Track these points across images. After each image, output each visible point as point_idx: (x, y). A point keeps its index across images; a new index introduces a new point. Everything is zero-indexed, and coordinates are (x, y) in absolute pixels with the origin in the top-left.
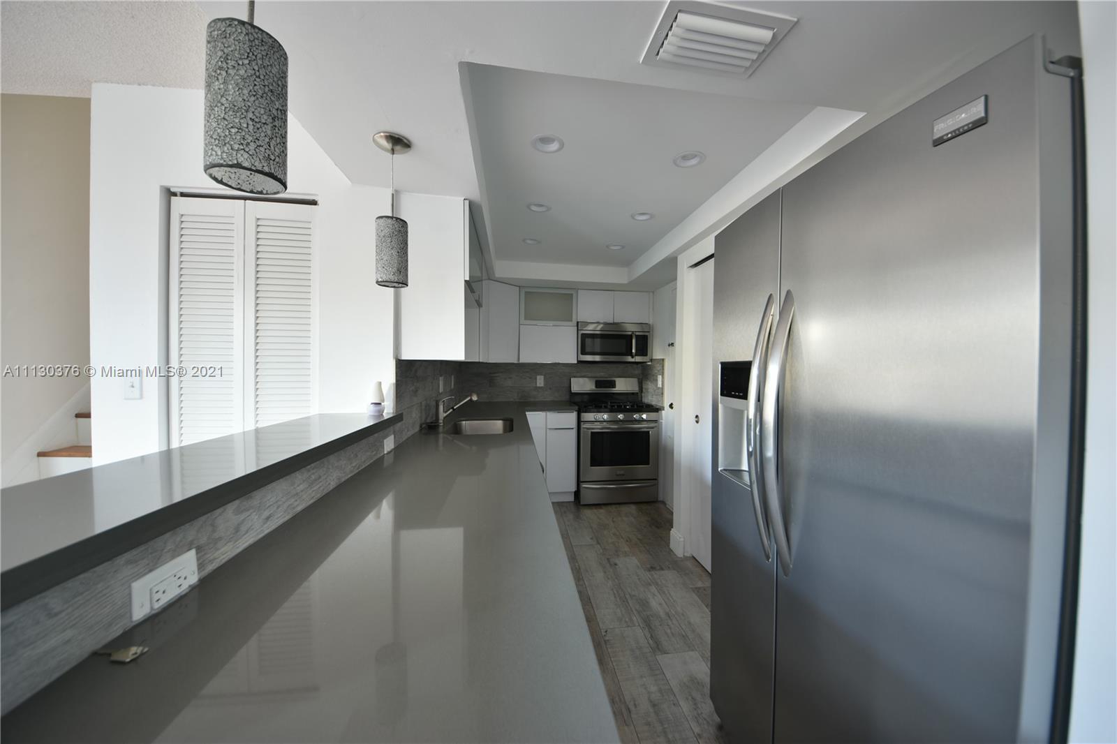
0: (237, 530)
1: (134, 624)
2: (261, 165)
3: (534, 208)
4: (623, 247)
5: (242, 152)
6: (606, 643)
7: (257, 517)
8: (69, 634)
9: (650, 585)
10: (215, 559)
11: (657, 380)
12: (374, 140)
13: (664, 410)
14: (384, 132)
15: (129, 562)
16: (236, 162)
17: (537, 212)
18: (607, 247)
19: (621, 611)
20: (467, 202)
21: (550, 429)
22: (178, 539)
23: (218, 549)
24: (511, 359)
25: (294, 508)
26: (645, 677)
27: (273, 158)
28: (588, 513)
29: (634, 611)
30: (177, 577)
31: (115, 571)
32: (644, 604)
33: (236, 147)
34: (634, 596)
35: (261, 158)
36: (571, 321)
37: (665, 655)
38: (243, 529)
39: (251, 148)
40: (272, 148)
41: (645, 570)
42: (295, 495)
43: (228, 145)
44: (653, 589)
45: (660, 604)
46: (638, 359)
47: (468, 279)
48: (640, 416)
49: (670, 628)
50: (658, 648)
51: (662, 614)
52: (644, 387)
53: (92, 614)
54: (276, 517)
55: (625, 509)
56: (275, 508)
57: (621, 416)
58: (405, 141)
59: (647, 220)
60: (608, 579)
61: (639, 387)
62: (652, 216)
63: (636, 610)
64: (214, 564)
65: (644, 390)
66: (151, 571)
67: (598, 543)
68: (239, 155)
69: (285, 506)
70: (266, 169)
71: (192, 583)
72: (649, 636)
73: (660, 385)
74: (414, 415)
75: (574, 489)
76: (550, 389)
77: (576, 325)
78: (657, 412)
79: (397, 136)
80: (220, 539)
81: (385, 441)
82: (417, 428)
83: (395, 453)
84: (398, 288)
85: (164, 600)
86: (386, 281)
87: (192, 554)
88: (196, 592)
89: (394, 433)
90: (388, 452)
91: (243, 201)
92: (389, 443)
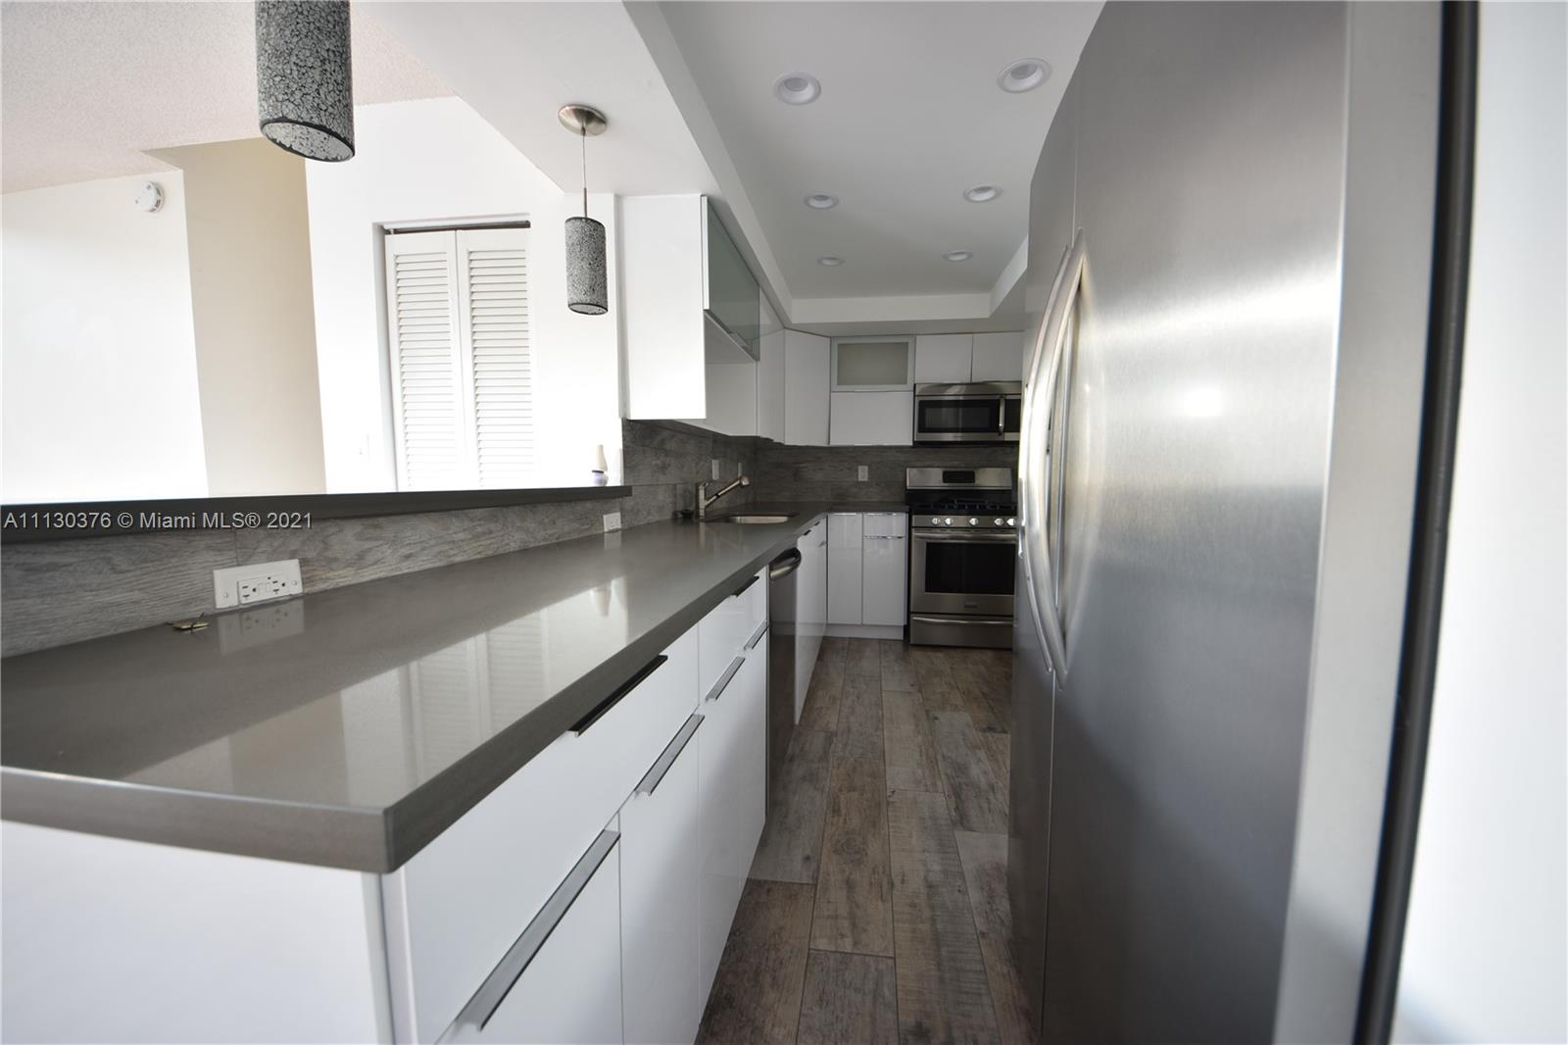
0: (361, 556)
1: (216, 612)
2: (309, 116)
3: (815, 203)
4: (970, 255)
5: (287, 103)
6: (888, 803)
7: (389, 551)
8: (136, 595)
9: (980, 749)
10: (328, 579)
12: (559, 117)
14: (570, 105)
15: (209, 548)
16: (281, 115)
17: (822, 209)
18: (945, 257)
19: (923, 773)
20: (705, 199)
21: (868, 538)
22: (276, 544)
23: (332, 570)
25: (450, 557)
26: (928, 852)
27: (324, 108)
28: (918, 655)
29: (943, 776)
30: (273, 579)
31: (193, 552)
32: (961, 769)
33: (280, 97)
34: (950, 758)
35: (309, 107)
36: (905, 383)
37: (969, 833)
38: (370, 558)
39: (296, 97)
40: (323, 96)
41: (976, 729)
42: (449, 542)
43: (273, 97)
44: (982, 754)
45: (985, 773)
46: (1008, 436)
47: (707, 307)
48: (1005, 521)
49: (989, 803)
50: (962, 820)
51: (983, 784)
53: (164, 586)
54: (421, 558)
55: (975, 655)
56: (418, 549)
57: (973, 521)
58: (598, 115)
59: (992, 199)
60: (919, 733)
61: (1013, 481)
62: (999, 193)
63: (946, 774)
64: (327, 584)
66: (239, 565)
67: (920, 691)
68: (284, 107)
69: (436, 549)
70: (316, 121)
71: (293, 593)
72: (954, 806)
74: (661, 498)
75: (902, 622)
76: (876, 485)
77: (912, 388)
79: (586, 109)
80: (336, 560)
81: (605, 517)
82: (668, 516)
83: (623, 535)
84: (595, 314)
85: (255, 598)
86: (577, 304)
87: (294, 564)
88: (299, 604)
89: (622, 510)
90: (610, 532)
91: (454, 232)
92: (612, 521)
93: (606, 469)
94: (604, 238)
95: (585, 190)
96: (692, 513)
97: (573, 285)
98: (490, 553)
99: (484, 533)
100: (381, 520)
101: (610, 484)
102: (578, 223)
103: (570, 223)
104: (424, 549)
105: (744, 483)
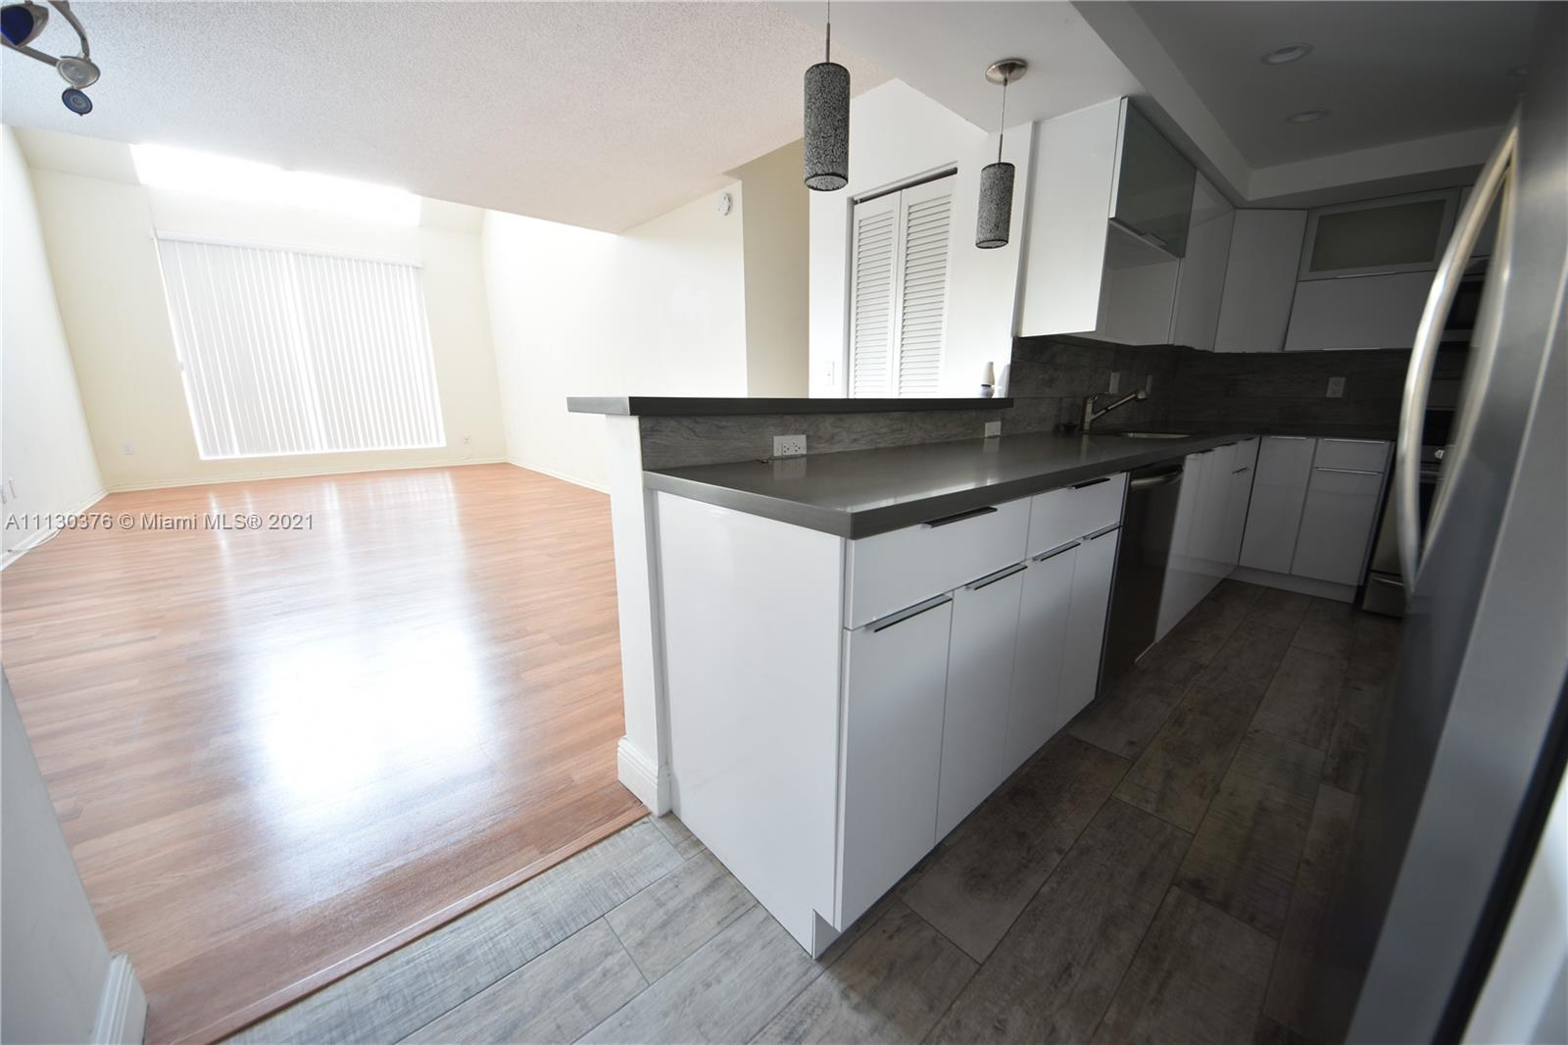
0: (833, 437)
1: (774, 457)
7: (846, 436)
8: (748, 444)
10: (817, 448)
14: (995, 64)
15: (773, 425)
20: (1125, 100)
21: (1321, 470)
22: (797, 425)
23: (820, 443)
25: (875, 443)
28: (1372, 626)
29: (1333, 739)
30: (795, 444)
31: (767, 426)
37: (1337, 790)
38: (837, 439)
42: (877, 433)
47: (1113, 215)
50: (1336, 779)
53: (757, 441)
58: (1021, 62)
64: (816, 451)
66: (783, 435)
69: (870, 437)
70: (830, 172)
71: (802, 454)
72: (1334, 766)
74: (1044, 410)
76: (1358, 402)
79: (1010, 61)
80: (822, 437)
81: (987, 425)
82: (1048, 427)
83: (1001, 442)
84: (998, 247)
85: (788, 453)
86: (984, 241)
87: (804, 437)
88: (804, 459)
89: (1003, 420)
90: (990, 437)
91: (899, 192)
92: (993, 428)
93: (993, 383)
94: (1013, 176)
95: (1002, 136)
96: (1075, 426)
97: (981, 226)
98: (899, 444)
99: (897, 430)
100: (843, 416)
101: (996, 396)
102: (992, 170)
103: (985, 172)
104: (863, 436)
105: (1140, 397)
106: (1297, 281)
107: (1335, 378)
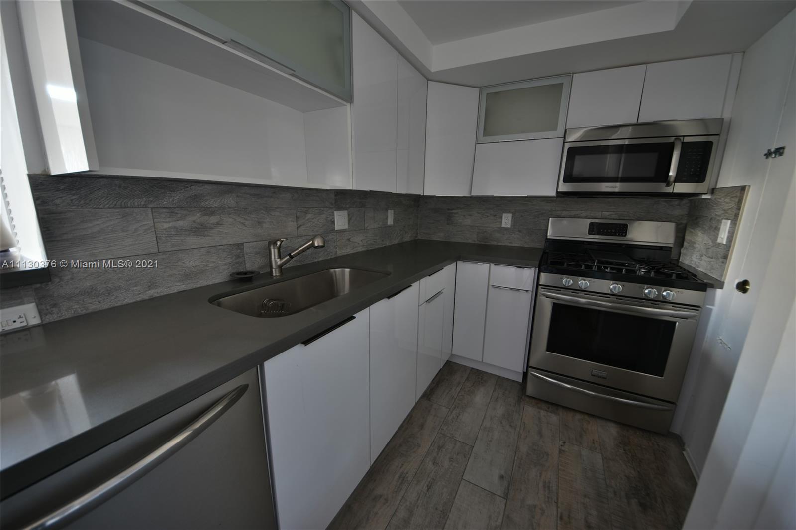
11: (717, 229)
13: (721, 288)
21: (494, 287)
24: (458, 191)
46: (681, 188)
48: (659, 293)
52: (687, 237)
57: (615, 288)
61: (677, 237)
65: (685, 244)
73: (723, 237)
76: (520, 231)
77: (562, 135)
78: (705, 290)
105: (316, 244)
106: (476, 144)
107: (506, 214)
